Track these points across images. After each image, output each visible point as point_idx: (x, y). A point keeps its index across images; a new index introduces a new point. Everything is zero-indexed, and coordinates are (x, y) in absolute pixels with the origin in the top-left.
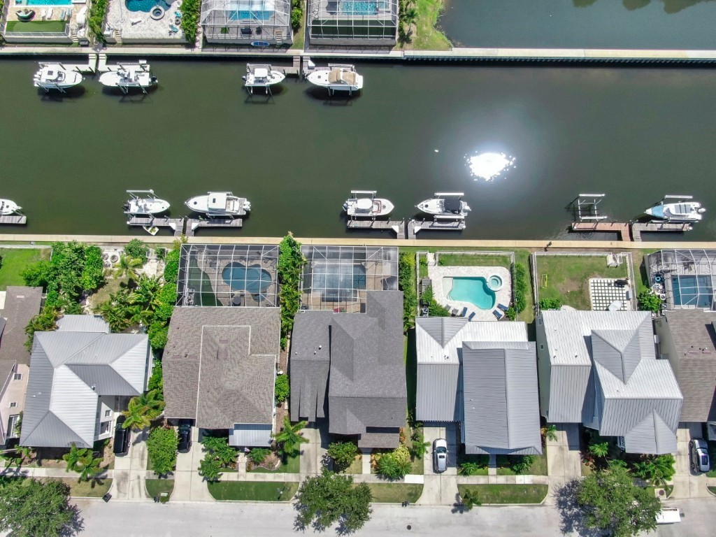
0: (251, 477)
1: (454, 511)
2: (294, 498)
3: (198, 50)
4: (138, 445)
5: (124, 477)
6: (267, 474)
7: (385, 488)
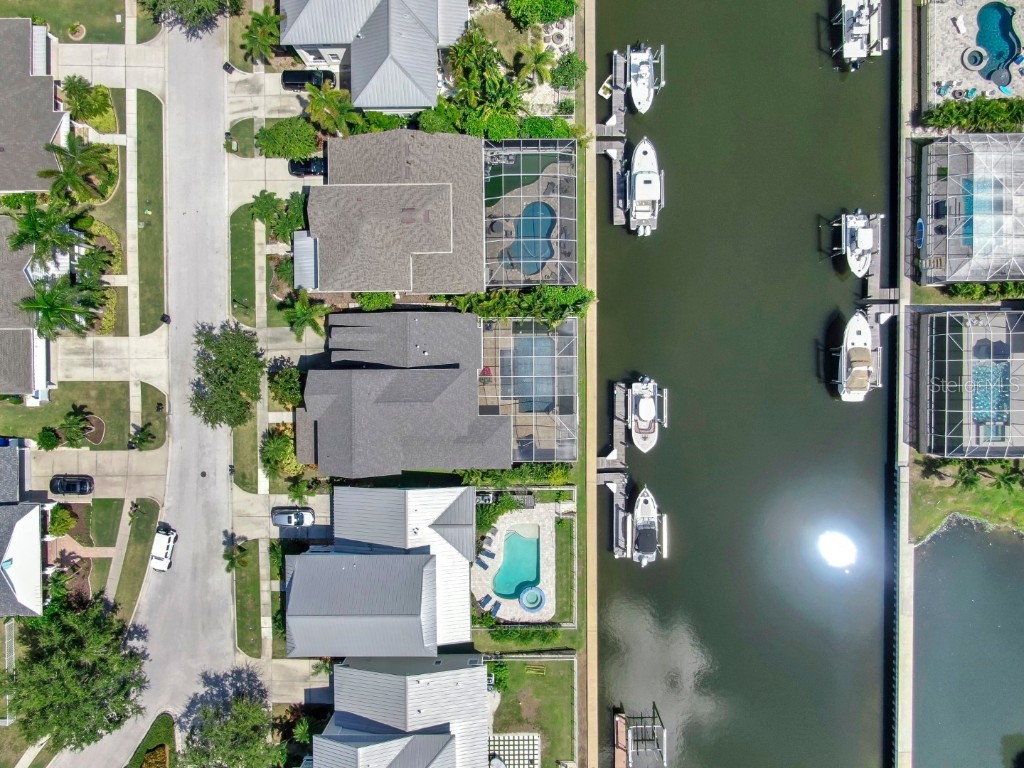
0: (260, 262)
1: (225, 532)
2: (236, 321)
3: (908, 132)
4: (297, 103)
5: (256, 89)
6: (265, 283)
7: (251, 442)
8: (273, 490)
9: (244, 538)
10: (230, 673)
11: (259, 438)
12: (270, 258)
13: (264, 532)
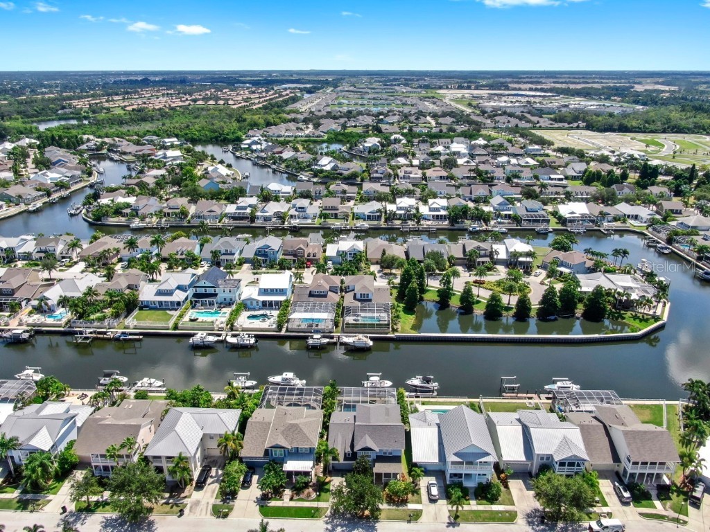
0: (293, 504)
1: (447, 527)
4: (212, 485)
5: (197, 503)
7: (393, 511)
8: (419, 502)
9: (449, 517)
10: (531, 527)
11: (391, 507)
12: (291, 499)
13: (444, 507)
